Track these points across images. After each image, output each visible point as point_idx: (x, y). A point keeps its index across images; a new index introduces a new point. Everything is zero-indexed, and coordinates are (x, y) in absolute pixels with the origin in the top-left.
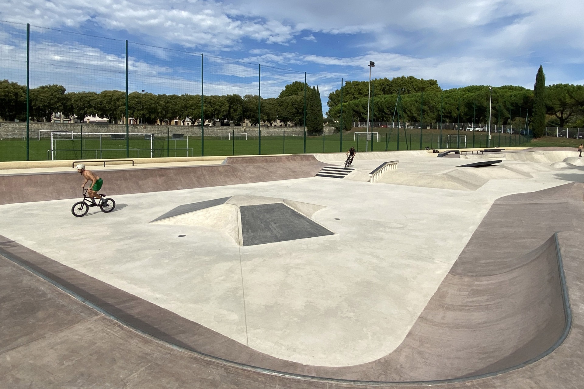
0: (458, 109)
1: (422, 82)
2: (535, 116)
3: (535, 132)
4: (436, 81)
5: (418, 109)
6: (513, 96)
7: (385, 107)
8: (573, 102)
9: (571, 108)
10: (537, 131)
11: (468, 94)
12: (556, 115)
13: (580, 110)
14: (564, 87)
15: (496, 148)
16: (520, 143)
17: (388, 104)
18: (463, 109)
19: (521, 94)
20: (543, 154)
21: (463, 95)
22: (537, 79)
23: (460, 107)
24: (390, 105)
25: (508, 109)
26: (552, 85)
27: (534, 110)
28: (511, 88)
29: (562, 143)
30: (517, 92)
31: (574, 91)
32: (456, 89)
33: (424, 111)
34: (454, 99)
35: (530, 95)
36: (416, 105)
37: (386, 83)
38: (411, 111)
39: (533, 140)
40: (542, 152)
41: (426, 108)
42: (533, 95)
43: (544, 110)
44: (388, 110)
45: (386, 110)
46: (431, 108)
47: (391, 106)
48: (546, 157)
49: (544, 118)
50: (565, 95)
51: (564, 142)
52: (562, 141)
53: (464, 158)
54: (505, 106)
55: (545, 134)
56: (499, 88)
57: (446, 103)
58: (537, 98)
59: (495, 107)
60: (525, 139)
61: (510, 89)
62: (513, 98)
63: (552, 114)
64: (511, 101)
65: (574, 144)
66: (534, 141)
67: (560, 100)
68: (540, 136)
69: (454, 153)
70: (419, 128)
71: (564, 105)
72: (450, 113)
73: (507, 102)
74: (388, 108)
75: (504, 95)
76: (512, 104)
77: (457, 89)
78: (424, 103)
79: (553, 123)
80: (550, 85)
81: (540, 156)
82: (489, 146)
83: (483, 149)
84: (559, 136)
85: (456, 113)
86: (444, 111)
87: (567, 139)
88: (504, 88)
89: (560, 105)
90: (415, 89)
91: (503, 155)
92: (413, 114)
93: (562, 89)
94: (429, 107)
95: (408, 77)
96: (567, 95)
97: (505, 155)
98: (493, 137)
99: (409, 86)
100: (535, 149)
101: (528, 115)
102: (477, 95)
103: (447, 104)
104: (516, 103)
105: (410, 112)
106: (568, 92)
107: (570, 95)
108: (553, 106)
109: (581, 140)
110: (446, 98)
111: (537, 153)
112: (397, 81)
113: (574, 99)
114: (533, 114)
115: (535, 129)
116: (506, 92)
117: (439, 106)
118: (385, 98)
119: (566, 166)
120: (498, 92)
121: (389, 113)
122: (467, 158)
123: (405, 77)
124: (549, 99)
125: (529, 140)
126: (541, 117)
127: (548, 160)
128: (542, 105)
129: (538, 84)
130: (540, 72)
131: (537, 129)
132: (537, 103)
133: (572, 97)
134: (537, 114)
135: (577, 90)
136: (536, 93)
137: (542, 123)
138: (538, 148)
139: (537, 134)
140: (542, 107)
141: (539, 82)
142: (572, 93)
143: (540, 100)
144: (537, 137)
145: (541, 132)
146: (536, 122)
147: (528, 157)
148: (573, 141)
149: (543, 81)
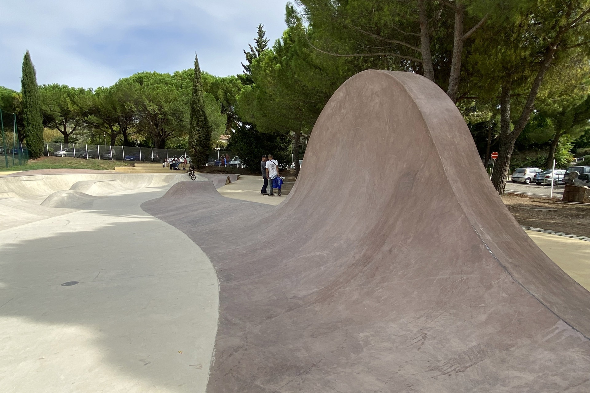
2: (28, 126)
3: (30, 150)
8: (76, 110)
10: (34, 148)
12: (58, 129)
13: (86, 122)
16: (7, 167)
20: (42, 179)
22: (24, 70)
27: (25, 116)
29: (69, 165)
31: (76, 95)
40: (40, 177)
43: (41, 121)
48: (46, 184)
49: (41, 130)
50: (65, 99)
51: (72, 163)
52: (69, 162)
55: (45, 154)
58: (28, 99)
60: (16, 161)
63: (52, 128)
65: (84, 166)
66: (31, 162)
67: (60, 106)
68: (39, 156)
80: (44, 85)
81: (34, 182)
84: (64, 156)
87: (75, 161)
89: (60, 113)
93: (61, 90)
96: (68, 99)
100: (29, 173)
101: (17, 123)
106: (69, 96)
107: (71, 100)
108: (51, 113)
109: (91, 159)
111: (32, 178)
113: (78, 105)
114: (25, 122)
115: (30, 146)
124: (45, 103)
125: (23, 162)
126: (36, 127)
127: (48, 189)
128: (36, 110)
129: (27, 78)
130: (26, 59)
131: (33, 146)
132: (29, 106)
133: (74, 103)
134: (30, 124)
135: (80, 94)
136: (25, 91)
137: (39, 137)
138: (34, 171)
139: (35, 152)
140: (36, 113)
141: (28, 75)
142: (74, 97)
143: (32, 103)
144: (35, 157)
145: (40, 150)
146: (30, 135)
147: (12, 186)
148: (82, 161)
149: (33, 74)
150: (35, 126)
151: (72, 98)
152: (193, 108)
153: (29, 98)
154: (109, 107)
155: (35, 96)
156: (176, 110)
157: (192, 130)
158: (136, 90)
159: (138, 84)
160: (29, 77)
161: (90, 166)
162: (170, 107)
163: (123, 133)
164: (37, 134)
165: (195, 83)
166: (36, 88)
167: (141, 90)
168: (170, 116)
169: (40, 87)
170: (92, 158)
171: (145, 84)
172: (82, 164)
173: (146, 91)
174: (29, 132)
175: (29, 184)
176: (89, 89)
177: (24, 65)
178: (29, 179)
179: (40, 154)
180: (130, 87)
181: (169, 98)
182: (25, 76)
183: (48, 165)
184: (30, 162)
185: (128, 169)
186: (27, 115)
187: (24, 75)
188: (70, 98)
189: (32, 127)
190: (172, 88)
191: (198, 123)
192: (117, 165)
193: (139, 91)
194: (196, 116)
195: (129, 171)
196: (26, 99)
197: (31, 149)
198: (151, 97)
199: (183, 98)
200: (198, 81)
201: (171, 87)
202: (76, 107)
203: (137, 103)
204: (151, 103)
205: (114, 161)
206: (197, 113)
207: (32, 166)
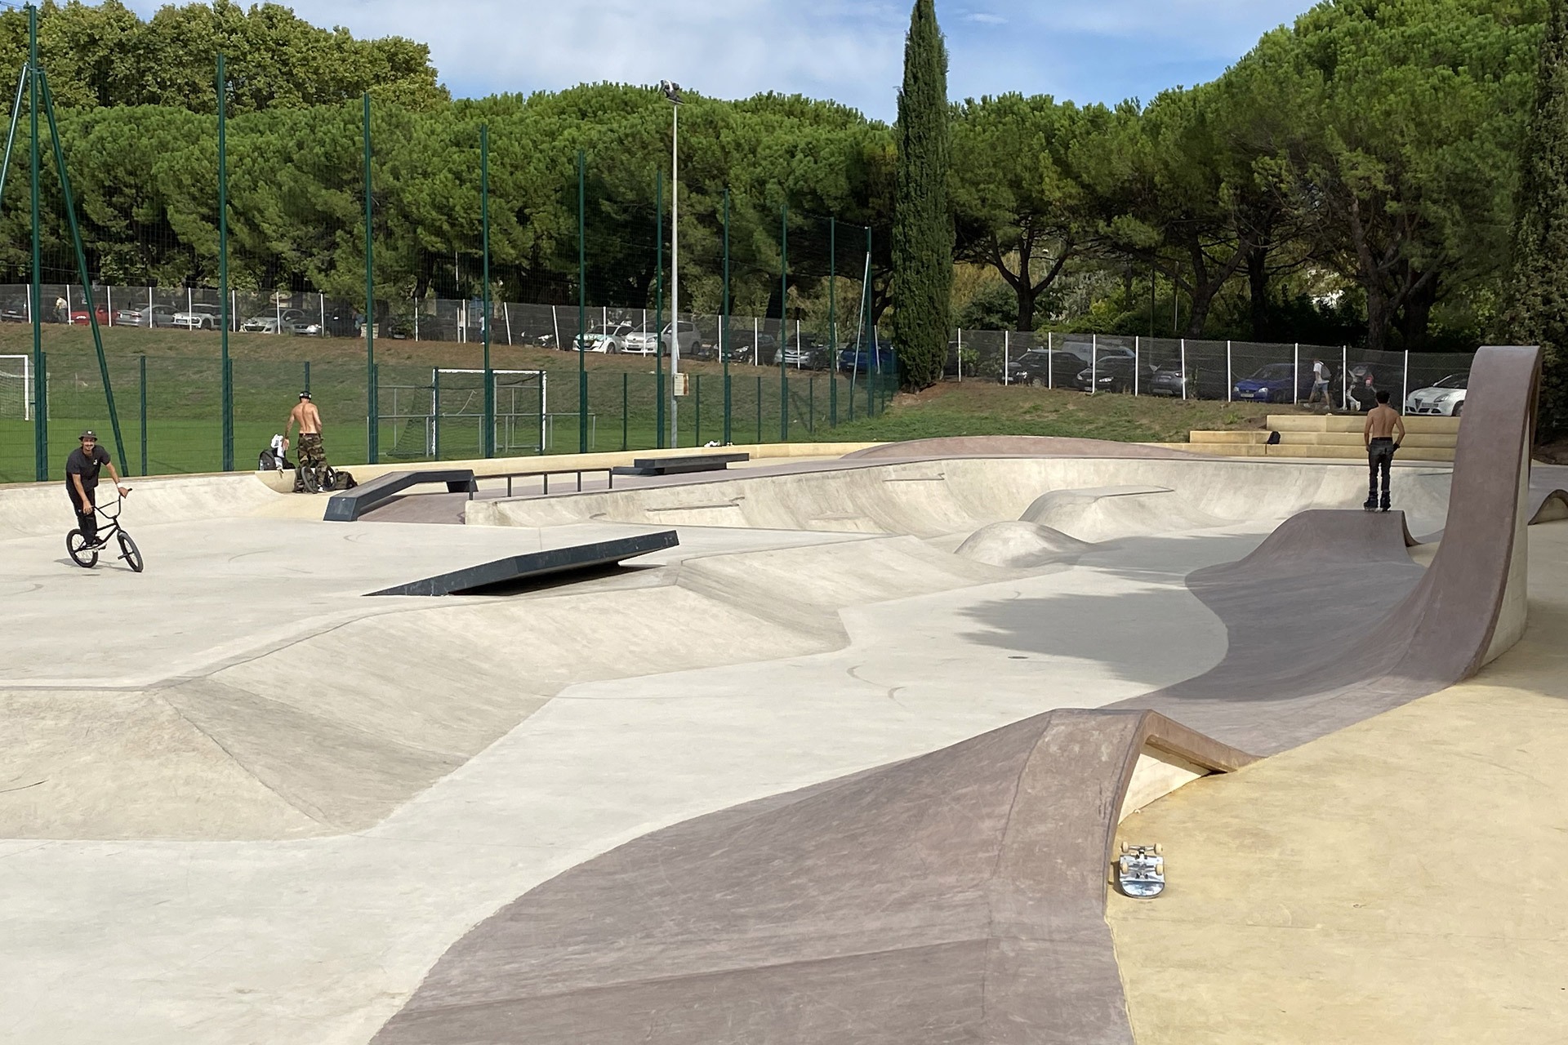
0: (523, 219)
1: (339, 48)
2: (906, 271)
3: (904, 358)
4: (425, 50)
5: (298, 209)
6: (800, 156)
7: (86, 184)
8: (1070, 196)
9: (1062, 227)
10: (915, 352)
11: (578, 127)
12: (1000, 265)
13: (1102, 239)
14: (1033, 109)
15: (709, 450)
16: (834, 420)
17: (108, 168)
18: (554, 222)
19: (840, 141)
20: (941, 477)
21: (552, 135)
23: (535, 205)
24: (120, 172)
25: (775, 227)
26: (978, 101)
27: (897, 231)
28: (795, 108)
29: (1028, 417)
30: (823, 133)
31: (1075, 137)
32: (519, 96)
33: (330, 223)
34: (504, 153)
35: (879, 151)
36: (285, 175)
37: (113, 35)
38: (258, 219)
39: (896, 398)
40: (932, 468)
41: (341, 202)
42: (892, 149)
43: (947, 239)
44: (110, 205)
45: (97, 208)
46: (377, 204)
47: (131, 180)
48: (950, 493)
49: (945, 279)
50: (1035, 157)
51: (1037, 409)
52: (1027, 405)
53: (487, 519)
54: (763, 209)
55: (951, 371)
56: (736, 105)
57: (458, 176)
58: (912, 168)
59: (715, 211)
60: (861, 396)
61: (790, 114)
62: (801, 164)
63: (979, 260)
64: (791, 182)
65: (1077, 422)
66: (905, 403)
67: (1016, 184)
68: (929, 379)
69: (443, 487)
70: (312, 329)
71: (1033, 210)
72: (478, 240)
73: (771, 186)
74: (110, 192)
75: (759, 142)
76: (795, 197)
77: (526, 97)
78: (330, 173)
79: (989, 309)
80: (969, 102)
81: (919, 487)
82: (675, 437)
83: (627, 458)
84: (1016, 380)
85: (513, 244)
86: (446, 227)
87: (1044, 397)
88: (763, 104)
89: (1016, 211)
90: (299, 86)
91: (729, 490)
92: (266, 238)
93: (1024, 122)
94: (361, 197)
95: (253, 12)
96: (1045, 157)
97: (741, 490)
98: (696, 385)
99: (264, 68)
100: (901, 450)
101: (872, 258)
102: (621, 142)
103: (462, 182)
104: (813, 192)
105: (254, 227)
106: (1049, 143)
107: (1057, 161)
108: (983, 213)
109: (1106, 396)
110: (457, 145)
111: (911, 471)
112: (185, 26)
113: (1077, 179)
114: (896, 256)
115: (905, 343)
116: (770, 128)
117: (418, 195)
118: (87, 129)
119: (1037, 544)
120: (728, 126)
121: (119, 225)
122: (503, 520)
123: (237, 9)
124: (967, 174)
125: (876, 402)
126: (931, 272)
127: (956, 513)
128: (936, 205)
129: (916, 88)
130: (920, 17)
131: (915, 342)
132: (913, 194)
133: (1066, 170)
134: (911, 258)
135: (1089, 133)
136: (907, 137)
137: (935, 308)
138: (917, 443)
139: (917, 365)
140: (936, 218)
141: (920, 75)
142: (1067, 148)
143: (924, 181)
144: (917, 384)
145: (933, 356)
146: (908, 302)
147: (863, 499)
148: (1072, 402)
149: (938, 70)
150: (928, 268)
151: (1062, 152)
152: (1529, 172)
153: (918, 163)
154: (1196, 177)
155: (936, 152)
156: (1464, 177)
157: (1517, 267)
158: (1300, 106)
159: (1315, 75)
160: (921, 84)
161: (1101, 424)
162: (1437, 168)
163: (1250, 271)
164: (930, 298)
165: (1548, 60)
166: (944, 120)
167: (1321, 101)
168: (1435, 202)
169: (954, 109)
170: (1112, 388)
171: (1340, 72)
172: (1071, 413)
173: (1344, 105)
174: (907, 292)
175: (906, 493)
176: (1126, 102)
177: (911, 38)
178: (904, 474)
179: (932, 372)
180: (1281, 90)
181: (1439, 126)
182: (912, 82)
183: (956, 415)
184: (900, 403)
185: (1240, 439)
186: (904, 226)
187: (910, 75)
188: (1054, 153)
189: (918, 272)
190: (1458, 80)
191: (1544, 239)
192: (1200, 419)
193: (1312, 108)
194: (1540, 205)
195: (1243, 448)
196: (907, 166)
197: (906, 353)
198: (1360, 129)
199: (1501, 120)
200: (1560, 49)
201: (1449, 78)
202: (1072, 188)
203: (1299, 157)
204: (1359, 155)
205: (1193, 402)
206: (1545, 193)
207: (906, 419)
